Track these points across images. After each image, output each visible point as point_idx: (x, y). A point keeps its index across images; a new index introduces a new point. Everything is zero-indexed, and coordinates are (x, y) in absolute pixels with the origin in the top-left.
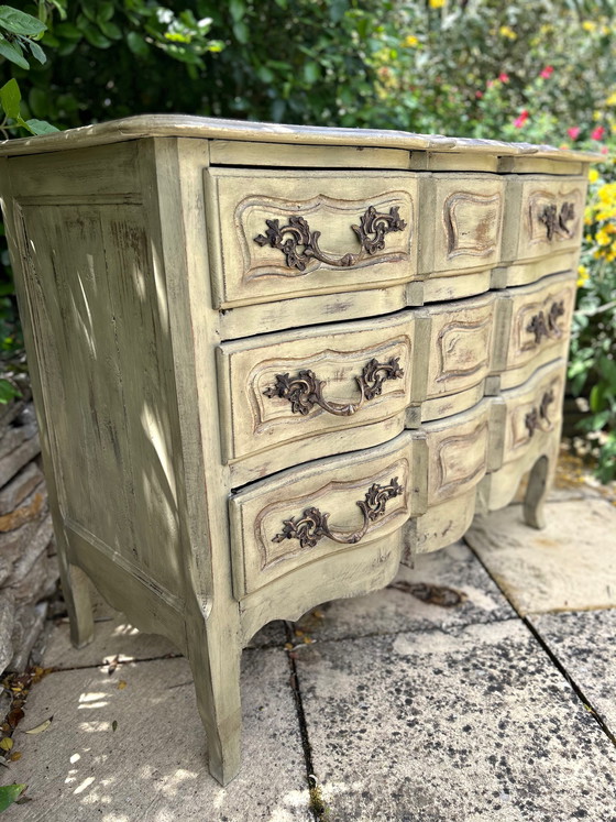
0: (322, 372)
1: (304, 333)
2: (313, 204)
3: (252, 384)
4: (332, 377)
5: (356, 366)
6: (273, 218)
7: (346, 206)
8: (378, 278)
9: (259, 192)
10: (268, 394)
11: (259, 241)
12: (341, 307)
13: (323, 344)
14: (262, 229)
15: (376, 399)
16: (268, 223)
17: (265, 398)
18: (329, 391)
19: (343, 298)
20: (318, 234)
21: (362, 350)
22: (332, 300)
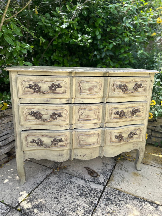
0: (43, 112)
1: (39, 105)
2: (40, 81)
3: (25, 112)
4: (45, 114)
5: (51, 113)
6: (30, 84)
7: (48, 82)
8: (55, 96)
9: (27, 79)
10: (29, 114)
11: (27, 87)
12: (48, 101)
13: (43, 107)
14: (28, 86)
15: (56, 120)
16: (29, 84)
17: (28, 115)
18: (44, 117)
19: (48, 99)
20: (41, 87)
21: (52, 110)
22: (46, 99)
